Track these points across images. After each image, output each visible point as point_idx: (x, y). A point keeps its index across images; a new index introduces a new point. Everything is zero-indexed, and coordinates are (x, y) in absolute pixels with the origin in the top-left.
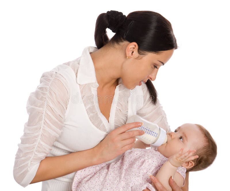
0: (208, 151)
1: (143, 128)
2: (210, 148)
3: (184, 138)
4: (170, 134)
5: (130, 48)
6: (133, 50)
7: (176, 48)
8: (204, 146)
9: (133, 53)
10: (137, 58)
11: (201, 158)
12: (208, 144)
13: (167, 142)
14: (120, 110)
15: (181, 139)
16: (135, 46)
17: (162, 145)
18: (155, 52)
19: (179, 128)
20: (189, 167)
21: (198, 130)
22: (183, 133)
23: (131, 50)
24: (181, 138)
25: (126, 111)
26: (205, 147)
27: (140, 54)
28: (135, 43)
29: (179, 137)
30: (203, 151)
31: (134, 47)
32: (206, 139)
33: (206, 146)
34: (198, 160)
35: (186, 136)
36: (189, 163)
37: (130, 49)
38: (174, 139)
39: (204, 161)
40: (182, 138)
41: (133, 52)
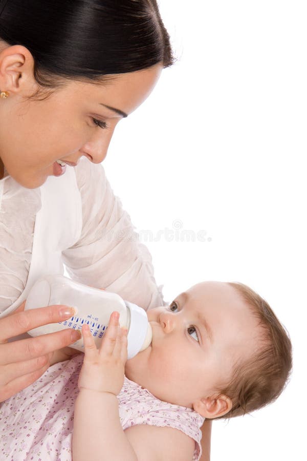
0: (272, 365)
1: (75, 320)
2: (276, 355)
3: (201, 329)
4: (159, 320)
5: (5, 64)
6: (20, 70)
7: (168, 61)
8: (260, 352)
9: (22, 81)
10: (32, 96)
11: (252, 385)
12: (269, 343)
13: (151, 344)
14: (5, 249)
15: (194, 335)
16: (24, 57)
17: (139, 353)
18: (91, 78)
19: (185, 296)
20: (217, 414)
21: (239, 303)
22: (199, 316)
23: (15, 71)
24: (192, 330)
25: (26, 251)
26: (261, 356)
27: (42, 84)
28: (22, 49)
29: (188, 326)
30: (256, 368)
31: (21, 60)
32: (265, 329)
33: (264, 352)
34: (242, 394)
35: (206, 326)
36: (216, 402)
37: (9, 66)
38: (172, 333)
39: (260, 393)
40: (195, 330)
41: (20, 76)
